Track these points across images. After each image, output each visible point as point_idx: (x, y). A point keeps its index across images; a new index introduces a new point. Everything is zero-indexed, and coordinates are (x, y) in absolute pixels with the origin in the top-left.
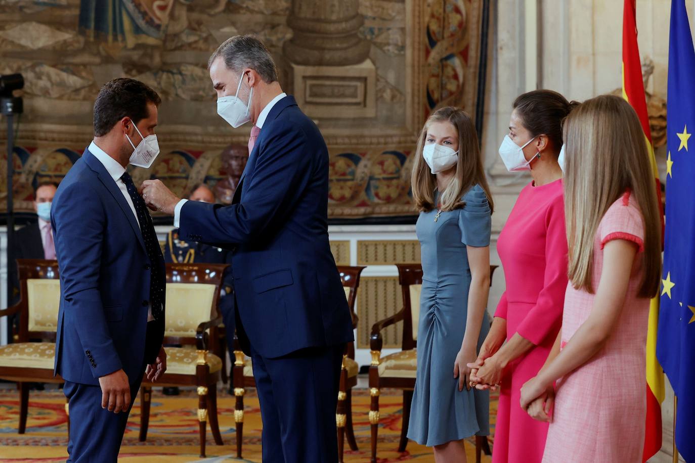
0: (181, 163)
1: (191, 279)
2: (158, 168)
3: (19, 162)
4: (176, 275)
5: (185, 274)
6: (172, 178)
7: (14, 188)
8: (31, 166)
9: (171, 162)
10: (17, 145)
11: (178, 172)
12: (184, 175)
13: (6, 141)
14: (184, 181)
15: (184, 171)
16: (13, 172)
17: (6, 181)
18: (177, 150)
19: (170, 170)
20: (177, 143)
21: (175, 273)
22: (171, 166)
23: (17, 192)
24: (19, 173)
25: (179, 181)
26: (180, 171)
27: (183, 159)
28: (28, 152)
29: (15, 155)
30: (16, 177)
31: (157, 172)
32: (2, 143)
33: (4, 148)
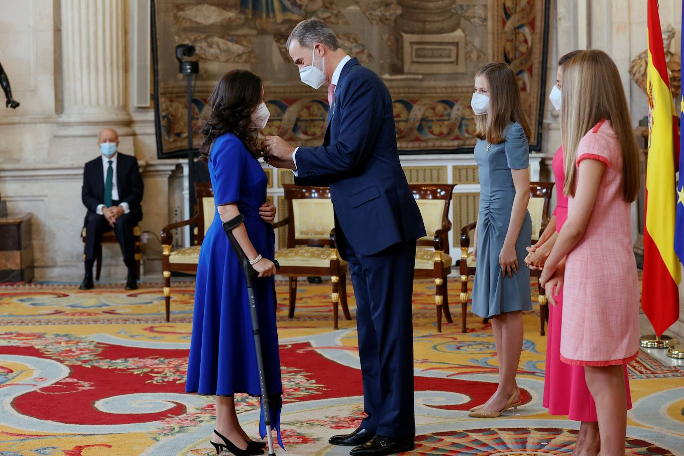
0: (319, 109)
1: (326, 195)
2: (301, 113)
3: (197, 110)
4: (314, 193)
5: (321, 191)
6: (312, 120)
7: (194, 130)
8: (206, 113)
9: (311, 108)
10: (195, 98)
11: (316, 115)
12: (321, 118)
13: (186, 94)
14: (322, 123)
15: (322, 115)
16: (192, 118)
17: (187, 125)
18: (316, 99)
19: (310, 114)
20: (315, 94)
21: (313, 191)
22: (311, 111)
23: (195, 133)
24: (197, 119)
25: (317, 123)
26: (319, 115)
27: (321, 106)
28: (203, 102)
29: (193, 105)
30: (194, 122)
31: (301, 116)
32: (184, 97)
33: (185, 100)
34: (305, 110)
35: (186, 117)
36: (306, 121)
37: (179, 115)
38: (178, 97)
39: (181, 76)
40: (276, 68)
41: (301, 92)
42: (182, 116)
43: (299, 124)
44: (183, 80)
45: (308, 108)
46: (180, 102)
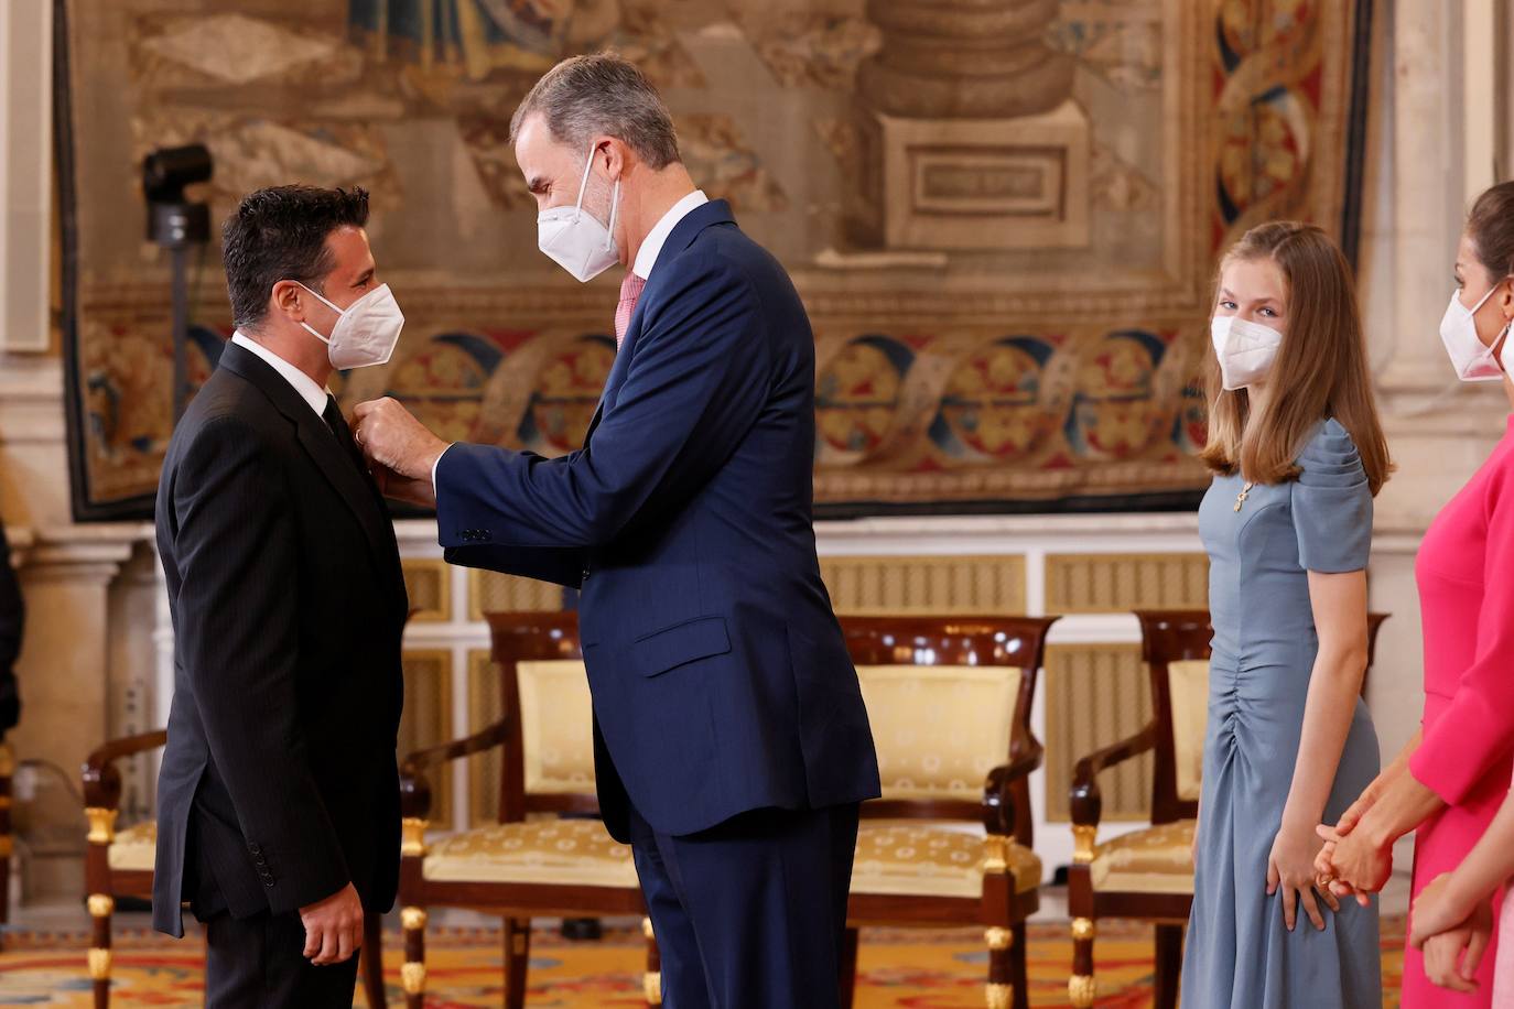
2: (547, 377)
3: (202, 363)
6: (583, 400)
9: (580, 362)
10: (197, 322)
13: (170, 312)
16: (186, 388)
19: (577, 381)
20: (594, 314)
22: (579, 372)
28: (223, 337)
29: (192, 345)
32: (161, 319)
33: (164, 329)
34: (561, 368)
35: (167, 388)
36: (562, 402)
37: (145, 379)
38: (141, 319)
39: (150, 251)
40: (466, 230)
41: (545, 308)
42: (153, 384)
43: (539, 411)
44: (159, 262)
45: (570, 360)
46: (150, 338)
